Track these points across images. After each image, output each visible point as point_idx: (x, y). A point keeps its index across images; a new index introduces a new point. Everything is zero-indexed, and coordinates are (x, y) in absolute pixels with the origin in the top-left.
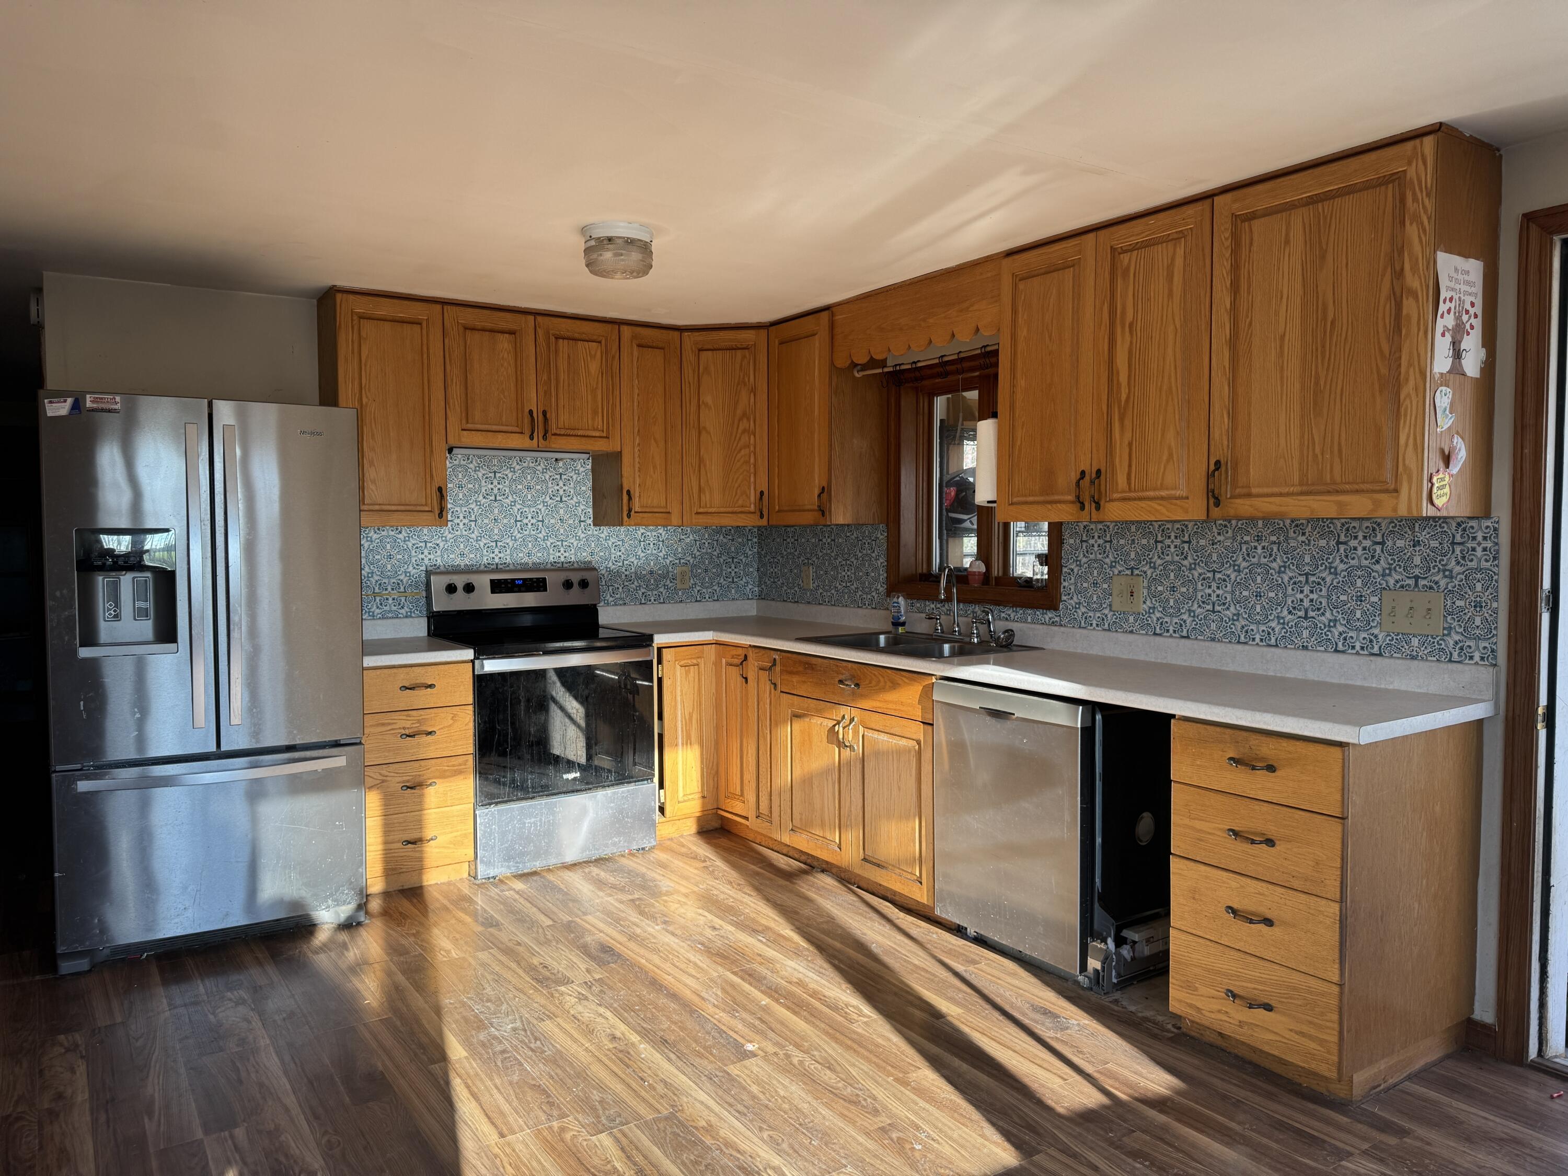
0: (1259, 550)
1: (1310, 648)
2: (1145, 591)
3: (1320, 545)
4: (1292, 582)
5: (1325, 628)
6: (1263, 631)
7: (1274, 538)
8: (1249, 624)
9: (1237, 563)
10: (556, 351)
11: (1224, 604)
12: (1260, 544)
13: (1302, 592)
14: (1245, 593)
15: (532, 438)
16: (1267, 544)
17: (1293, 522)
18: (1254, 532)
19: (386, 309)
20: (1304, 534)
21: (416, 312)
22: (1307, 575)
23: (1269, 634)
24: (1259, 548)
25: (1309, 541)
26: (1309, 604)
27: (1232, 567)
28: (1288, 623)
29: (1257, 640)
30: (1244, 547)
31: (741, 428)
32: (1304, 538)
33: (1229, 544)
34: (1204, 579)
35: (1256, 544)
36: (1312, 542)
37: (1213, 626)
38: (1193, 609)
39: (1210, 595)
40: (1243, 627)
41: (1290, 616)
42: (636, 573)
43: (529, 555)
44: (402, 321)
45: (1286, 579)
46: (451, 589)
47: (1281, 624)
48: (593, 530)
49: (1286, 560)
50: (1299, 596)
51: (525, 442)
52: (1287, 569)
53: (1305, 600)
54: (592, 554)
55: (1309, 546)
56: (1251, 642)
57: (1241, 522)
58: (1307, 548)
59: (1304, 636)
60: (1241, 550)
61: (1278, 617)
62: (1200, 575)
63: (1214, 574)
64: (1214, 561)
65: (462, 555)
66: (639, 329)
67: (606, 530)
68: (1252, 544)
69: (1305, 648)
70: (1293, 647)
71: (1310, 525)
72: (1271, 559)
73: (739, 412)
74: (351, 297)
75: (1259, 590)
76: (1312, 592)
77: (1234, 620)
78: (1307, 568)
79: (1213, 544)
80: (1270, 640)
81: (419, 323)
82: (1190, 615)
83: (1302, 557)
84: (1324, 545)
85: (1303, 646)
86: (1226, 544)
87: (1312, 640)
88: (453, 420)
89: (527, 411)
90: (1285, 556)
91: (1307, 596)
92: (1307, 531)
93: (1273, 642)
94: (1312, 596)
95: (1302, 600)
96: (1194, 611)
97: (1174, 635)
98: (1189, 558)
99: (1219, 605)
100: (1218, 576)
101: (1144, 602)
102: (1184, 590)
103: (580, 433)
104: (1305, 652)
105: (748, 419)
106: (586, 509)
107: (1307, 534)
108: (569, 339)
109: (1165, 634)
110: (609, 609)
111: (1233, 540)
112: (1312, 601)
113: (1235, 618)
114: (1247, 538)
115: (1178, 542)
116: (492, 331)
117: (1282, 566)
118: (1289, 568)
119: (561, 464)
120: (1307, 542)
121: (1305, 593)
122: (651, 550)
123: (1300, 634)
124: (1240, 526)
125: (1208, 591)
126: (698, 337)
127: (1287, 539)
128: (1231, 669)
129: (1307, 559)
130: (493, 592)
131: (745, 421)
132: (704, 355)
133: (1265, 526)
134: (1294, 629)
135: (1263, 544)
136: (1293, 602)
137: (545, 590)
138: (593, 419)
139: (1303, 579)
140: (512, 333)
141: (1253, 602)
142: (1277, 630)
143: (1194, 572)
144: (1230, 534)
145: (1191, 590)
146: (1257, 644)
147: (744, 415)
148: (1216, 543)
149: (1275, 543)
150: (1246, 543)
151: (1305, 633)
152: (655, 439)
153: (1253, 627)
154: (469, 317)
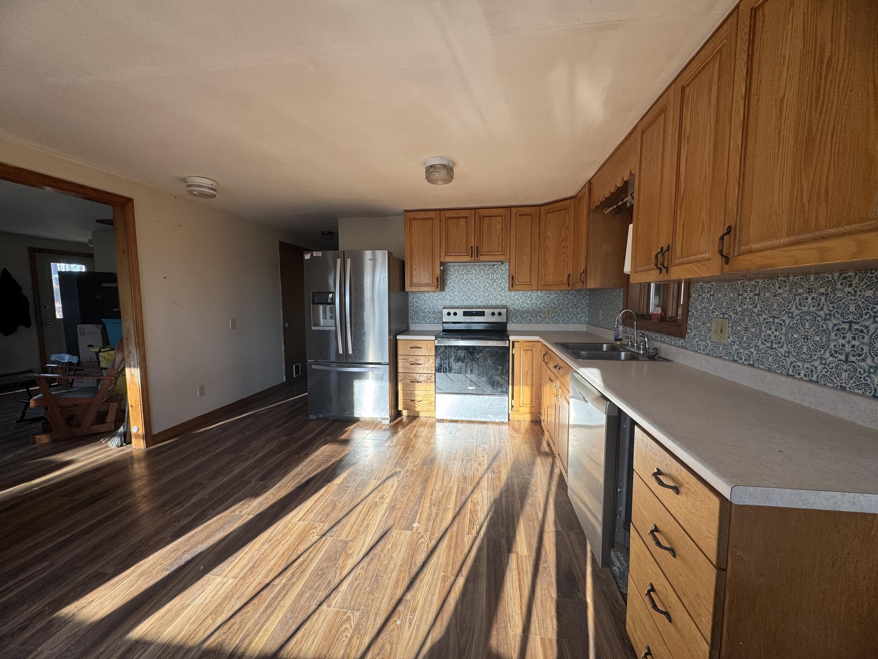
0: (810, 301)
1: (848, 389)
2: (730, 329)
3: (866, 295)
4: (835, 328)
5: (864, 373)
6: (807, 368)
7: (822, 290)
8: (797, 361)
9: (791, 311)
10: (483, 222)
11: (779, 343)
12: (810, 295)
13: (844, 338)
14: (796, 336)
15: (472, 257)
16: (816, 295)
17: (841, 275)
18: (806, 286)
19: (421, 215)
20: (850, 285)
21: (432, 215)
22: (850, 323)
23: (812, 371)
24: (810, 298)
25: (855, 291)
26: (850, 349)
27: (787, 314)
28: (829, 364)
29: (802, 375)
30: (797, 298)
31: (562, 245)
32: (850, 290)
33: (786, 296)
34: (767, 323)
35: (807, 295)
36: (859, 293)
37: (771, 359)
38: (758, 345)
39: (770, 335)
40: (792, 363)
41: (831, 359)
42: (526, 310)
43: (481, 302)
44: (426, 219)
45: (831, 325)
46: (449, 314)
47: (823, 364)
48: (509, 293)
49: (832, 309)
50: (841, 341)
51: (468, 259)
52: (832, 317)
53: (847, 345)
54: (507, 302)
55: (854, 295)
56: (796, 376)
57: (797, 277)
58: (853, 298)
59: (843, 377)
60: (795, 300)
61: (821, 358)
62: (764, 319)
63: (774, 319)
64: (775, 309)
65: (456, 302)
66: (519, 208)
67: (513, 293)
68: (804, 295)
69: (843, 388)
70: (832, 385)
71: (857, 276)
72: (819, 308)
73: (561, 239)
74: (409, 213)
75: (806, 333)
76: (854, 338)
77: (785, 356)
78: (851, 317)
79: (775, 296)
80: (812, 376)
81: (432, 219)
82: (755, 349)
83: (847, 307)
84: (871, 295)
85: (841, 386)
86: (784, 296)
87: (851, 382)
88: (443, 253)
89: (470, 247)
90: (831, 305)
91: (849, 342)
92: (854, 282)
93: (814, 378)
94: (853, 342)
95: (843, 345)
96: (758, 347)
97: (745, 362)
98: (758, 306)
99: (776, 344)
100: (777, 320)
101: (729, 337)
102: (753, 330)
103: (492, 253)
104: (842, 393)
105: (565, 242)
106: (506, 284)
107: (854, 286)
108: (488, 217)
109: (740, 361)
110: (513, 324)
111: (790, 292)
112: (853, 346)
113: (786, 355)
114: (800, 291)
115: (751, 295)
116: (458, 218)
117: (828, 314)
118: (834, 316)
119: (495, 267)
120: (853, 293)
121: (847, 339)
122: (534, 301)
123: (839, 376)
124: (795, 281)
125: (769, 332)
126: (547, 207)
127: (834, 290)
128: (776, 394)
129: (852, 308)
130: (464, 316)
131: (564, 242)
132: (548, 215)
133: (816, 279)
134: (834, 370)
135: (813, 295)
136: (835, 346)
137: (484, 316)
138: (498, 248)
139: (846, 326)
140: (466, 217)
141: (801, 344)
142: (819, 368)
143: (760, 317)
144: (787, 288)
145: (758, 331)
146: (802, 378)
147: (564, 240)
148: (777, 295)
149: (823, 294)
150: (799, 294)
151: (845, 375)
152: (526, 254)
153: (800, 364)
154: (448, 214)
